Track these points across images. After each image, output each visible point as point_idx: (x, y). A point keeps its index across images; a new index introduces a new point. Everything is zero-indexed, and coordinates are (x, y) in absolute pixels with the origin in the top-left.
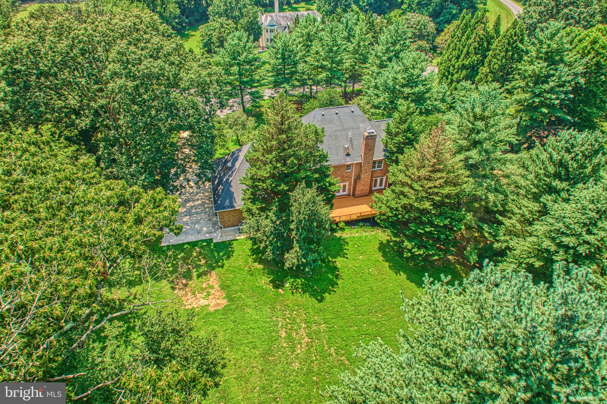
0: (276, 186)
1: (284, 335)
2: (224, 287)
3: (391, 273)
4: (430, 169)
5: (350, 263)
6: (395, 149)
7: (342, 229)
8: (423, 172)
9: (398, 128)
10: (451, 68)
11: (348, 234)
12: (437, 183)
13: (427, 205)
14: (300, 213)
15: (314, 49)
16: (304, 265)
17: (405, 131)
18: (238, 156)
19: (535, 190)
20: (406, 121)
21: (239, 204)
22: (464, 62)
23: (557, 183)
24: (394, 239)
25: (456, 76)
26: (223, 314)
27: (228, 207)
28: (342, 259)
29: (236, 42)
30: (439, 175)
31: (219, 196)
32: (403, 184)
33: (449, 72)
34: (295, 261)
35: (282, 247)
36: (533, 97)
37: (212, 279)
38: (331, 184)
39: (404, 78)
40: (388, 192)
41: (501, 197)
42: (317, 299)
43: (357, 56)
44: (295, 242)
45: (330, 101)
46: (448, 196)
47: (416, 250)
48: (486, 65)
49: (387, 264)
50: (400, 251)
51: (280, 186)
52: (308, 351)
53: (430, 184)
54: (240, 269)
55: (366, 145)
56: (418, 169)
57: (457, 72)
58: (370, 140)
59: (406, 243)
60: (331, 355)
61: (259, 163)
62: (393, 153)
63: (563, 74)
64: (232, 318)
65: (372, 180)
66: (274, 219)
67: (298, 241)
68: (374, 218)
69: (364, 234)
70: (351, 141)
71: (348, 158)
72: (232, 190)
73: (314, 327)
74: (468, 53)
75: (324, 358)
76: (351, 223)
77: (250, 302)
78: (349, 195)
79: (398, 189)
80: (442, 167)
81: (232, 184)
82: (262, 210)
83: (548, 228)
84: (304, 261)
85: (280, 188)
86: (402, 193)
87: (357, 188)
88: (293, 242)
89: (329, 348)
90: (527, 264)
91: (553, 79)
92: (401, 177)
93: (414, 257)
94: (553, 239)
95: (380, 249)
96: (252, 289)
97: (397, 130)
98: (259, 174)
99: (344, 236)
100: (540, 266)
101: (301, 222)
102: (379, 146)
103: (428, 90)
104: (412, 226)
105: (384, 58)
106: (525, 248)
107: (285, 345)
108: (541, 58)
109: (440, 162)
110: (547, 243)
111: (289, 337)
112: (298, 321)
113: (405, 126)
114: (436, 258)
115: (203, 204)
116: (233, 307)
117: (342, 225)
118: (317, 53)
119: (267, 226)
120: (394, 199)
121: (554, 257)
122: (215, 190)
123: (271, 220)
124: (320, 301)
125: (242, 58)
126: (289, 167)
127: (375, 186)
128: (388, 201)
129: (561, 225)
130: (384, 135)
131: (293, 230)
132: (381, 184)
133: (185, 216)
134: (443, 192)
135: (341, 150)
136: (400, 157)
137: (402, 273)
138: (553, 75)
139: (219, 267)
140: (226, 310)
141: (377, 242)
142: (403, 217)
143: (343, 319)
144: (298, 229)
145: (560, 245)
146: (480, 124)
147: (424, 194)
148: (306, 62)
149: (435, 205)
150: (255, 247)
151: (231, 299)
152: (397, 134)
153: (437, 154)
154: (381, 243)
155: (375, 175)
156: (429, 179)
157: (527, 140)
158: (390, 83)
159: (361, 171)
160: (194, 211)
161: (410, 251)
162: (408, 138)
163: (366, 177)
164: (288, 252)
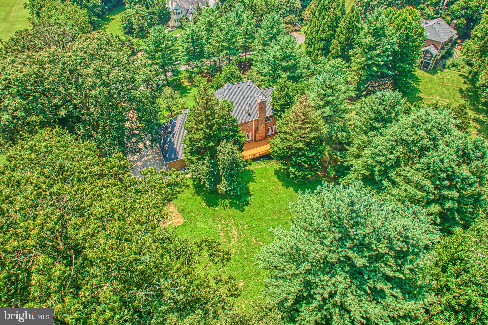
0: (207, 144)
1: (223, 234)
2: (181, 211)
3: (284, 188)
4: (301, 122)
5: (258, 186)
6: (279, 109)
7: (250, 164)
8: (297, 125)
9: (280, 94)
10: (313, 40)
11: (254, 167)
12: (306, 131)
13: (301, 145)
14: (224, 159)
15: (215, 34)
16: (230, 191)
17: (284, 97)
18: (175, 123)
19: (365, 129)
20: (284, 90)
21: (181, 156)
22: (322, 36)
23: (376, 124)
24: (283, 167)
25: (317, 46)
26: (183, 228)
27: (174, 159)
28: (252, 183)
29: (158, 34)
30: (307, 126)
31: (166, 152)
32: (286, 133)
33: (312, 42)
34: (224, 189)
35: (214, 181)
36: (367, 61)
37: (171, 207)
38: (241, 137)
39: (281, 55)
40: (277, 137)
41: (345, 134)
42: (240, 210)
43: (246, 36)
44: (223, 177)
45: (232, 74)
46: (314, 138)
47: (297, 173)
48: (336, 38)
49: (281, 183)
50: (288, 175)
51: (209, 143)
52: (239, 242)
53: (302, 132)
54: (188, 199)
55: (260, 108)
56: (295, 123)
57: (317, 43)
58: (263, 104)
59: (291, 169)
60: (252, 242)
61: (194, 130)
62: (278, 111)
63: (385, 44)
64: (189, 229)
65: (266, 129)
66: (208, 164)
67: (224, 177)
68: (270, 154)
69: (264, 165)
70: (250, 105)
71: (249, 117)
72: (175, 147)
73: (241, 227)
74: (324, 29)
75: (249, 244)
76: (255, 159)
77: (199, 218)
78: (252, 141)
79: (283, 136)
80: (308, 121)
81: (174, 143)
82: (199, 159)
83: (371, 152)
84: (230, 188)
85: (210, 145)
86: (286, 139)
87: (257, 136)
88: (221, 177)
89: (251, 238)
90: (362, 174)
91: (379, 47)
92: (284, 128)
93: (296, 177)
94: (374, 158)
95: (275, 174)
96: (198, 210)
97: (279, 96)
98: (195, 137)
99: (252, 168)
100: (369, 174)
101: (226, 165)
102: (269, 107)
103: (298, 63)
104: (293, 158)
105: (266, 39)
106: (360, 165)
107: (225, 240)
108: (371, 33)
109: (306, 118)
110: (370, 161)
111: (226, 236)
112: (230, 225)
113: (284, 93)
114: (310, 176)
115: (154, 158)
116: (189, 223)
117: (249, 161)
118: (217, 36)
119: (203, 170)
120: (281, 142)
121: (374, 169)
122: (162, 148)
123: (207, 166)
124: (242, 211)
125: (163, 46)
126: (214, 131)
127: (268, 132)
128: (277, 144)
129: (377, 150)
130: (271, 99)
131: (220, 170)
132: (272, 131)
133: (143, 167)
134: (310, 136)
135: (244, 112)
136: (283, 115)
137: (290, 187)
138: (379, 45)
139: (174, 198)
140: (185, 225)
141: (273, 170)
142: (288, 153)
143: (257, 220)
144: (224, 168)
145: (377, 162)
146: (329, 91)
147: (299, 138)
148: (210, 43)
149: (307, 144)
150: (195, 183)
151: (185, 218)
152: (280, 98)
153: (305, 113)
154: (276, 170)
155: (267, 126)
156: (301, 128)
157: (366, 89)
158: (272, 60)
159: (258, 124)
160: (148, 163)
161: (293, 173)
162: (287, 101)
163: (262, 128)
164: (219, 184)
